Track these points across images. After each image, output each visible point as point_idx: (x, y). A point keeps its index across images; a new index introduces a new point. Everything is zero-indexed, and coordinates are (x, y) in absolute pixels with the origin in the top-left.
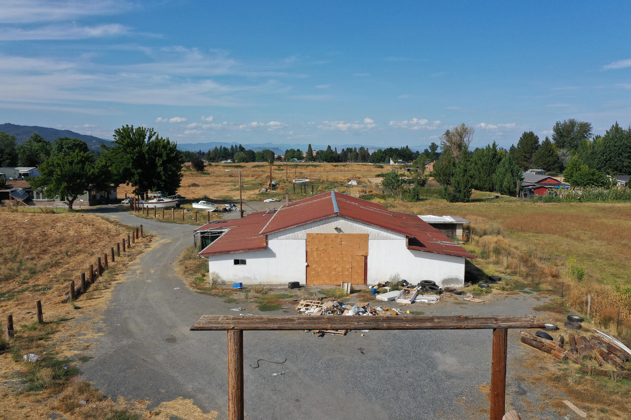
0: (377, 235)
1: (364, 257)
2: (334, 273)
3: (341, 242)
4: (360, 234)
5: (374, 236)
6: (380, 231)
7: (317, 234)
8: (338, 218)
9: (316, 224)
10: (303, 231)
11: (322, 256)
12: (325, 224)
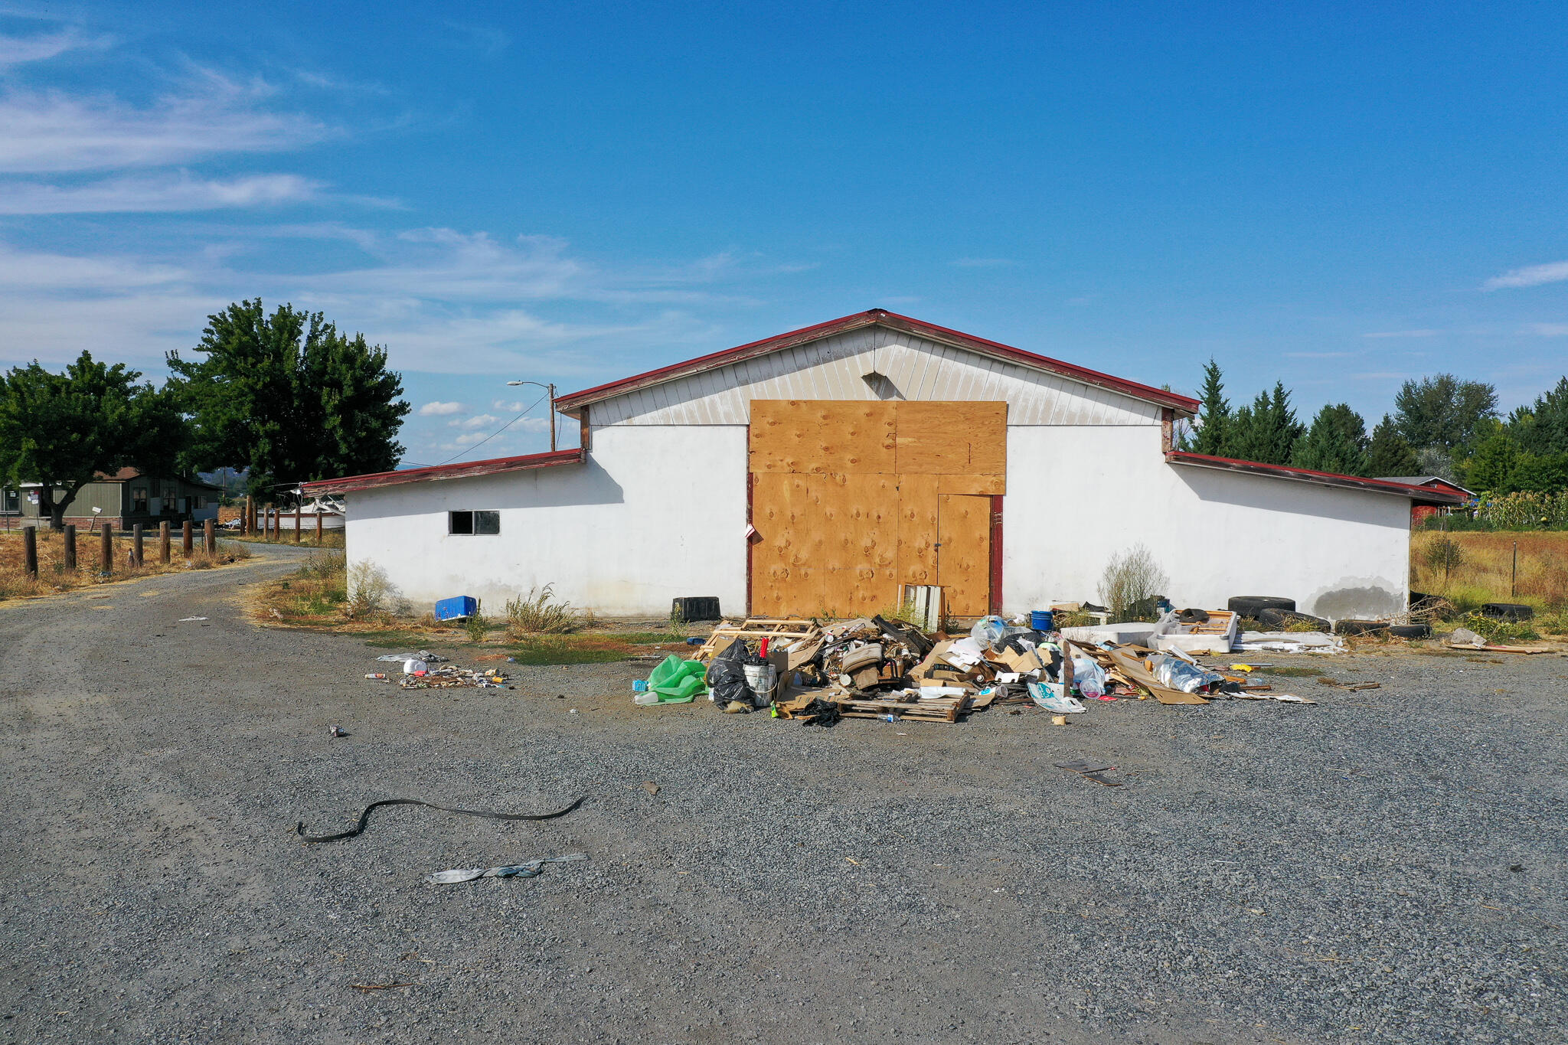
0: (1041, 408)
1: (988, 500)
2: (862, 566)
3: (894, 436)
4: (972, 405)
5: (1028, 413)
6: (1055, 392)
7: (793, 403)
8: (880, 337)
9: (788, 361)
10: (738, 390)
11: (813, 494)
12: (825, 361)
